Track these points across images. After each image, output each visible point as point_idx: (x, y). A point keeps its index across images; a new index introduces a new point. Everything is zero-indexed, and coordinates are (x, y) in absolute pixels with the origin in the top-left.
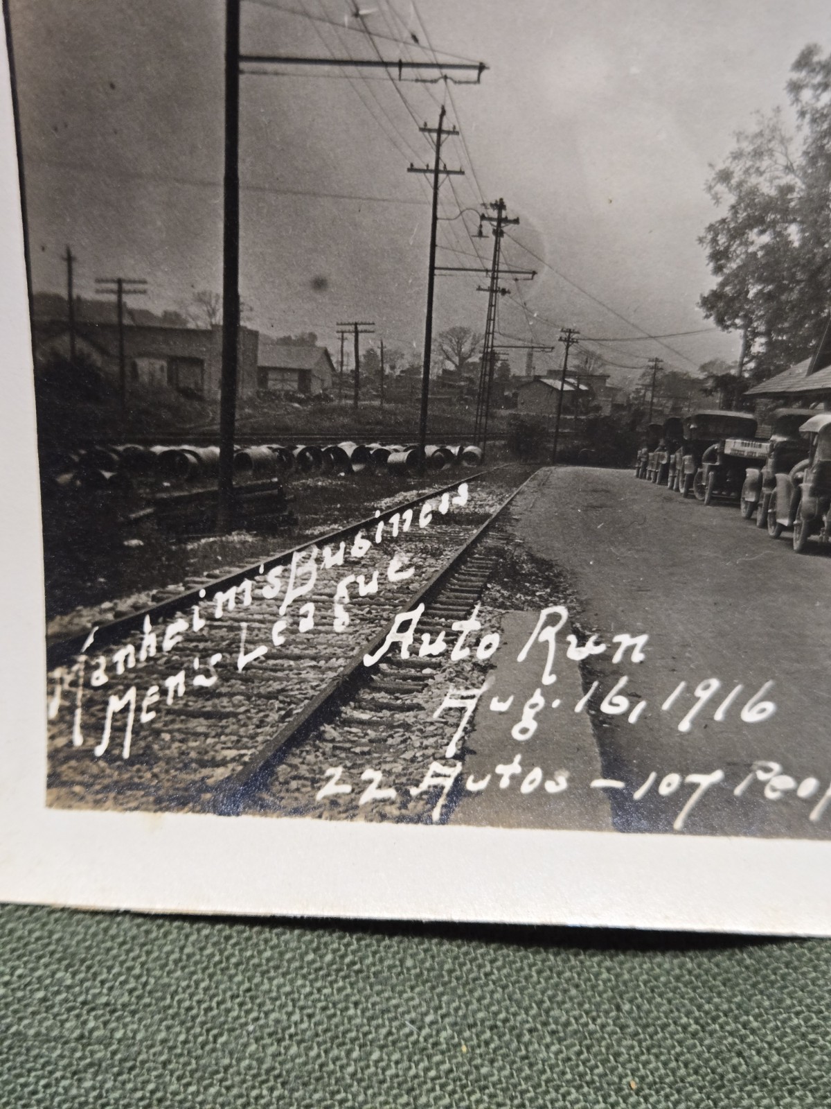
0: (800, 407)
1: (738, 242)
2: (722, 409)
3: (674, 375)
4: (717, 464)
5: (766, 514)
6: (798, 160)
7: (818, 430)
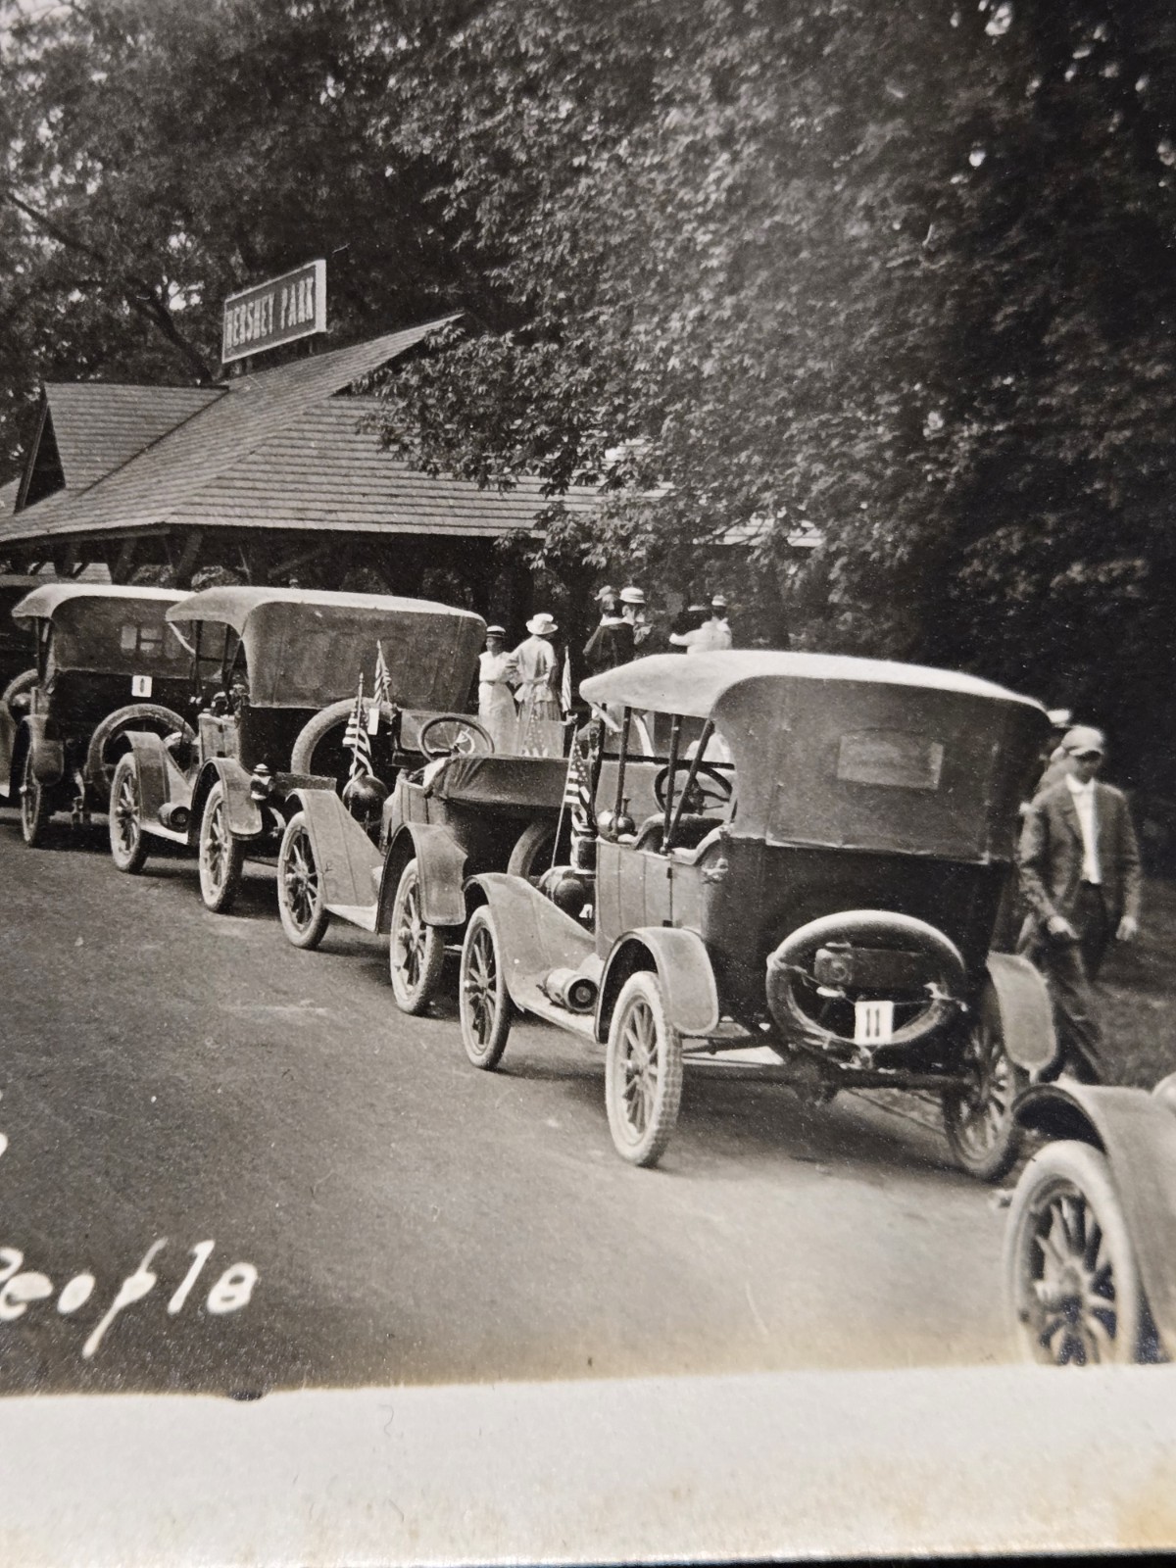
0: (7, 572)
7: (48, 613)
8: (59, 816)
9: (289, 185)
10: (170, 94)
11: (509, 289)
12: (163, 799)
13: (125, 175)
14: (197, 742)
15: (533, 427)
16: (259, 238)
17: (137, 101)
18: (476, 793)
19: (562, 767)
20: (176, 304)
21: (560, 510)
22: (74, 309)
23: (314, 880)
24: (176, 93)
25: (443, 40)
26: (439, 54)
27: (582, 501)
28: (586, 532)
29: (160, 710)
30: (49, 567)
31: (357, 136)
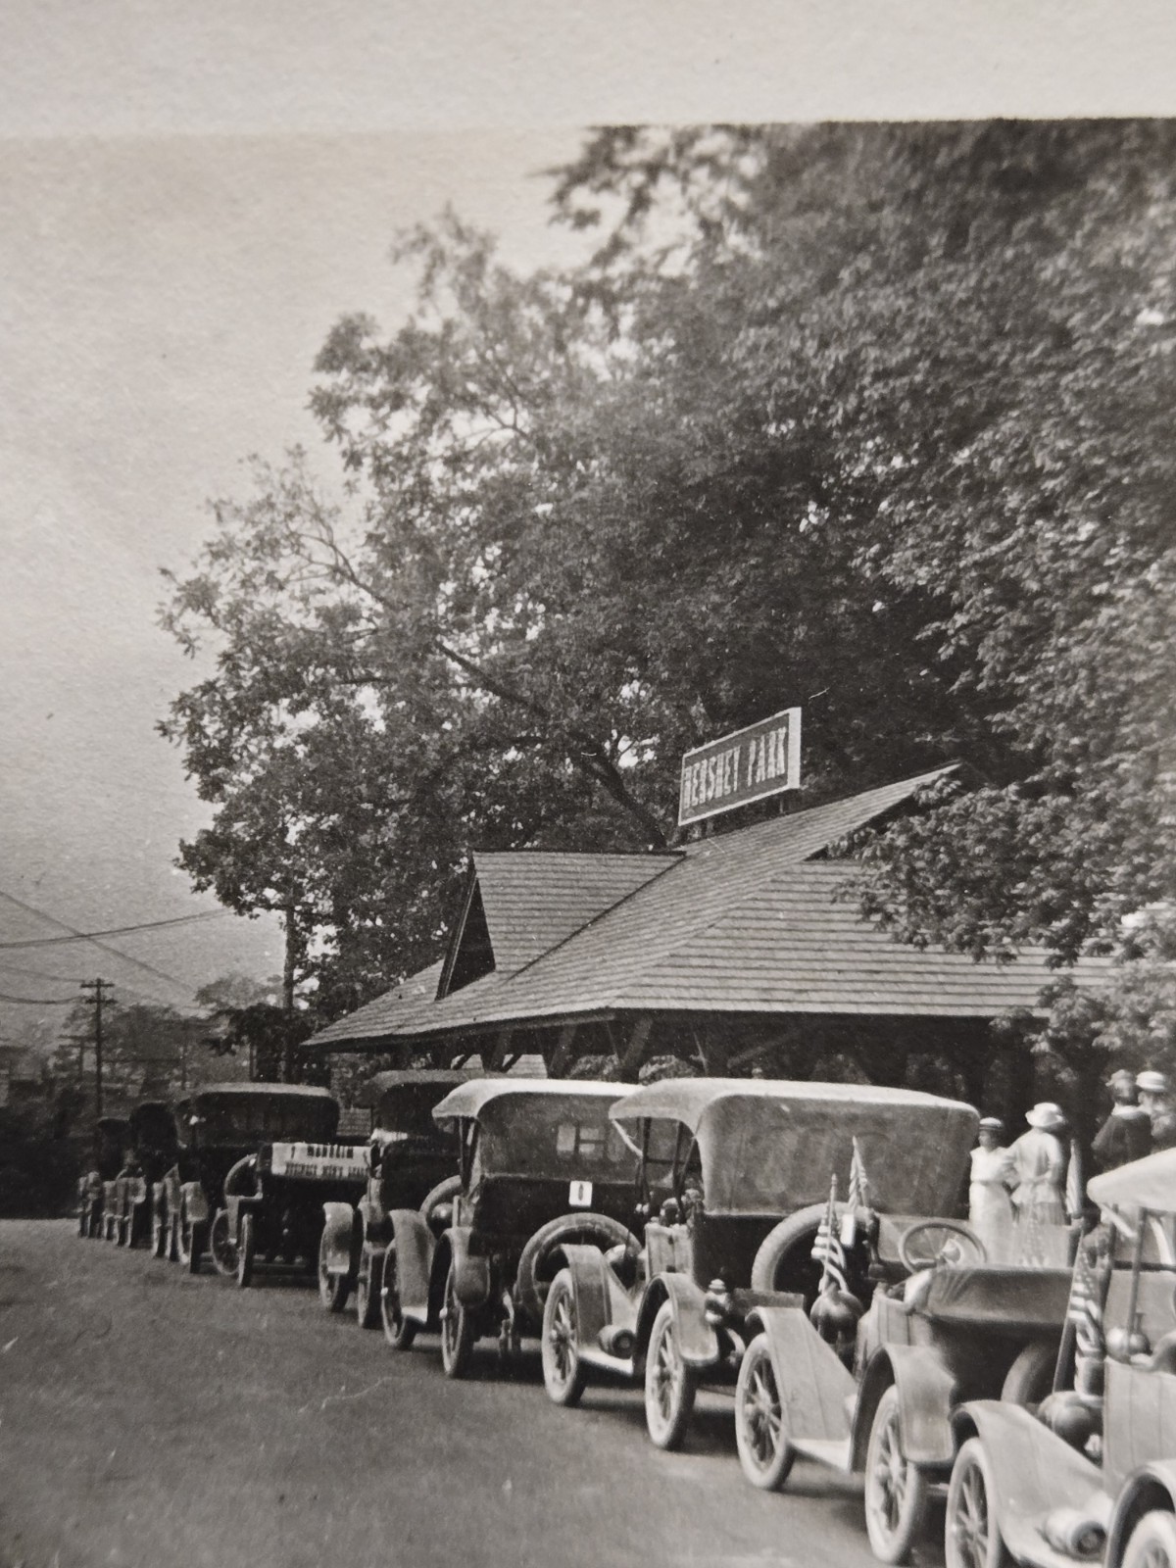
0: (428, 1067)
1: (249, 728)
2: (255, 1080)
3: (141, 1013)
4: (259, 1196)
5: (374, 1300)
6: (359, 554)
7: (474, 1113)
8: (485, 1343)
9: (761, 624)
10: (625, 525)
11: (1013, 735)
12: (604, 1319)
13: (571, 618)
14: (643, 1256)
15: (1040, 891)
16: (725, 685)
17: (587, 534)
18: (970, 1310)
19: (1063, 1281)
20: (627, 761)
21: (1068, 986)
22: (509, 770)
23: (778, 1413)
24: (633, 524)
25: (945, 456)
26: (940, 472)
27: (1096, 975)
28: (1100, 1010)
29: (602, 1221)
30: (475, 1061)
31: (842, 567)
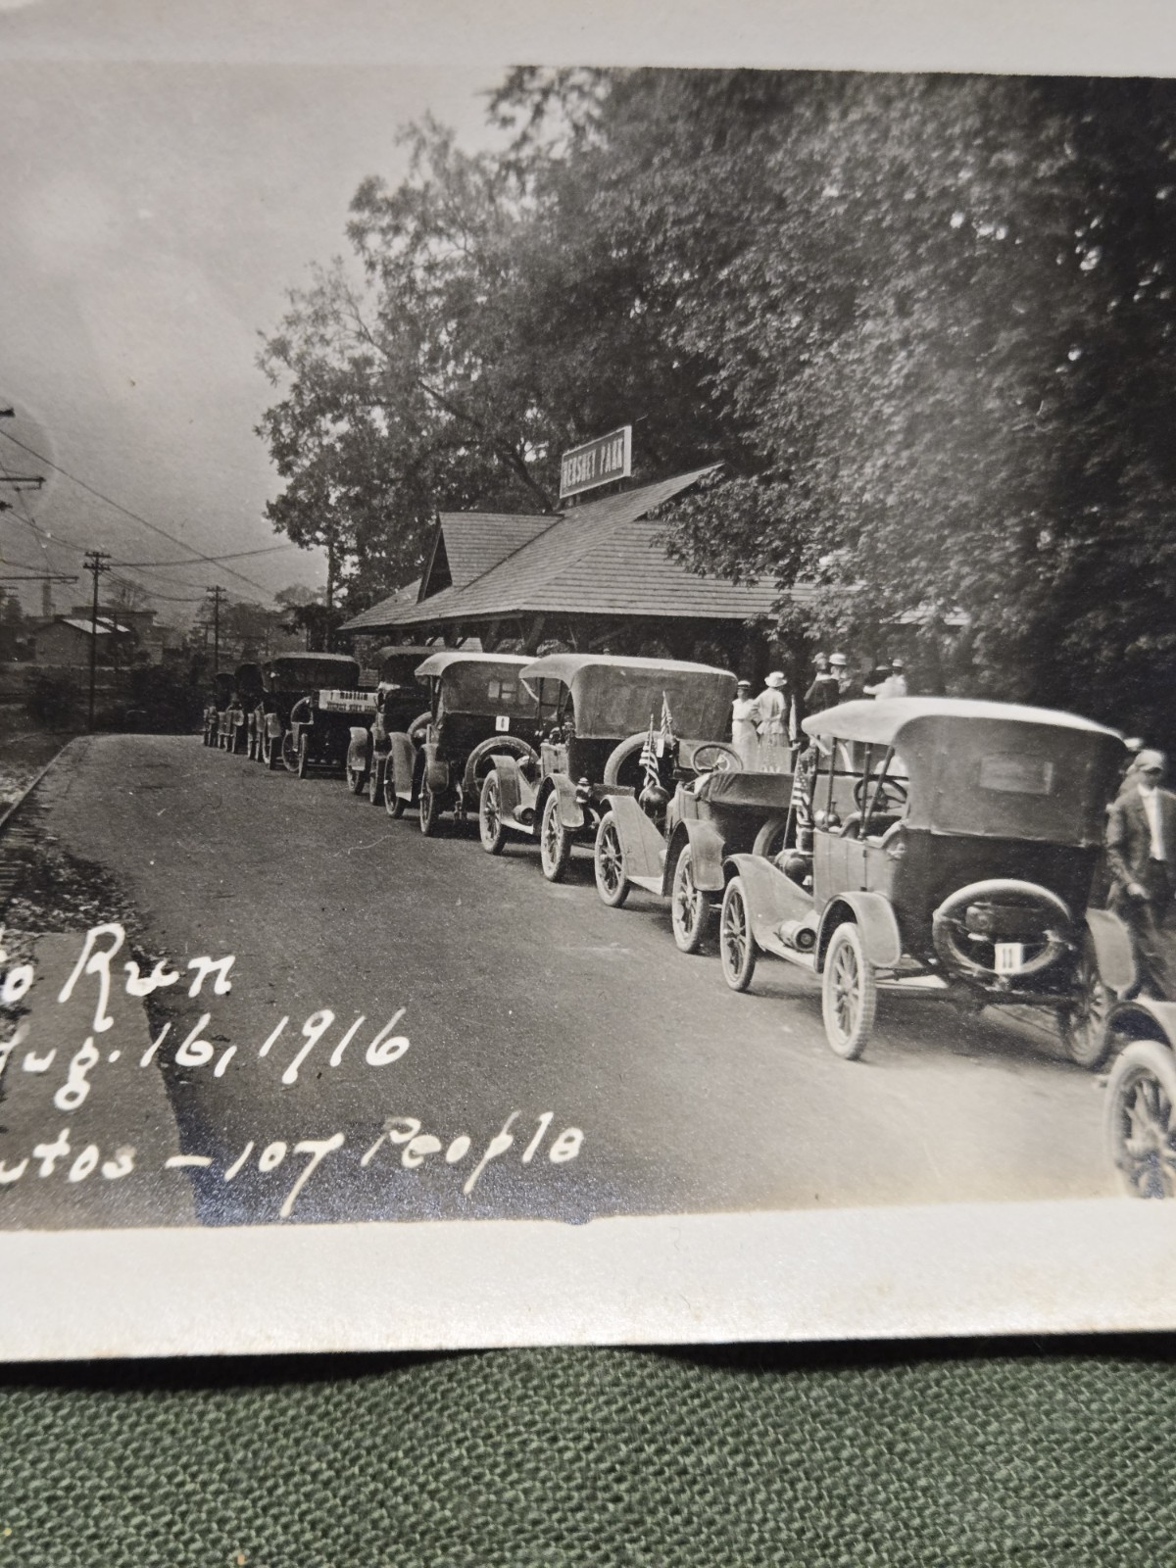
0: (412, 644)
1: (308, 432)
2: (310, 650)
3: (242, 607)
4: (311, 723)
5: (380, 788)
6: (374, 325)
7: (439, 673)
8: (446, 814)
9: (608, 374)
10: (529, 311)
11: (755, 446)
12: (516, 802)
13: (497, 368)
14: (540, 762)
15: (771, 542)
16: (587, 411)
17: (507, 316)
18: (731, 798)
19: (790, 780)
20: (530, 457)
21: (788, 600)
22: (461, 461)
23: (619, 859)
24: (533, 311)
25: (714, 273)
26: (711, 283)
27: (804, 593)
28: (807, 615)
29: (514, 741)
30: (440, 641)
31: (655, 339)
